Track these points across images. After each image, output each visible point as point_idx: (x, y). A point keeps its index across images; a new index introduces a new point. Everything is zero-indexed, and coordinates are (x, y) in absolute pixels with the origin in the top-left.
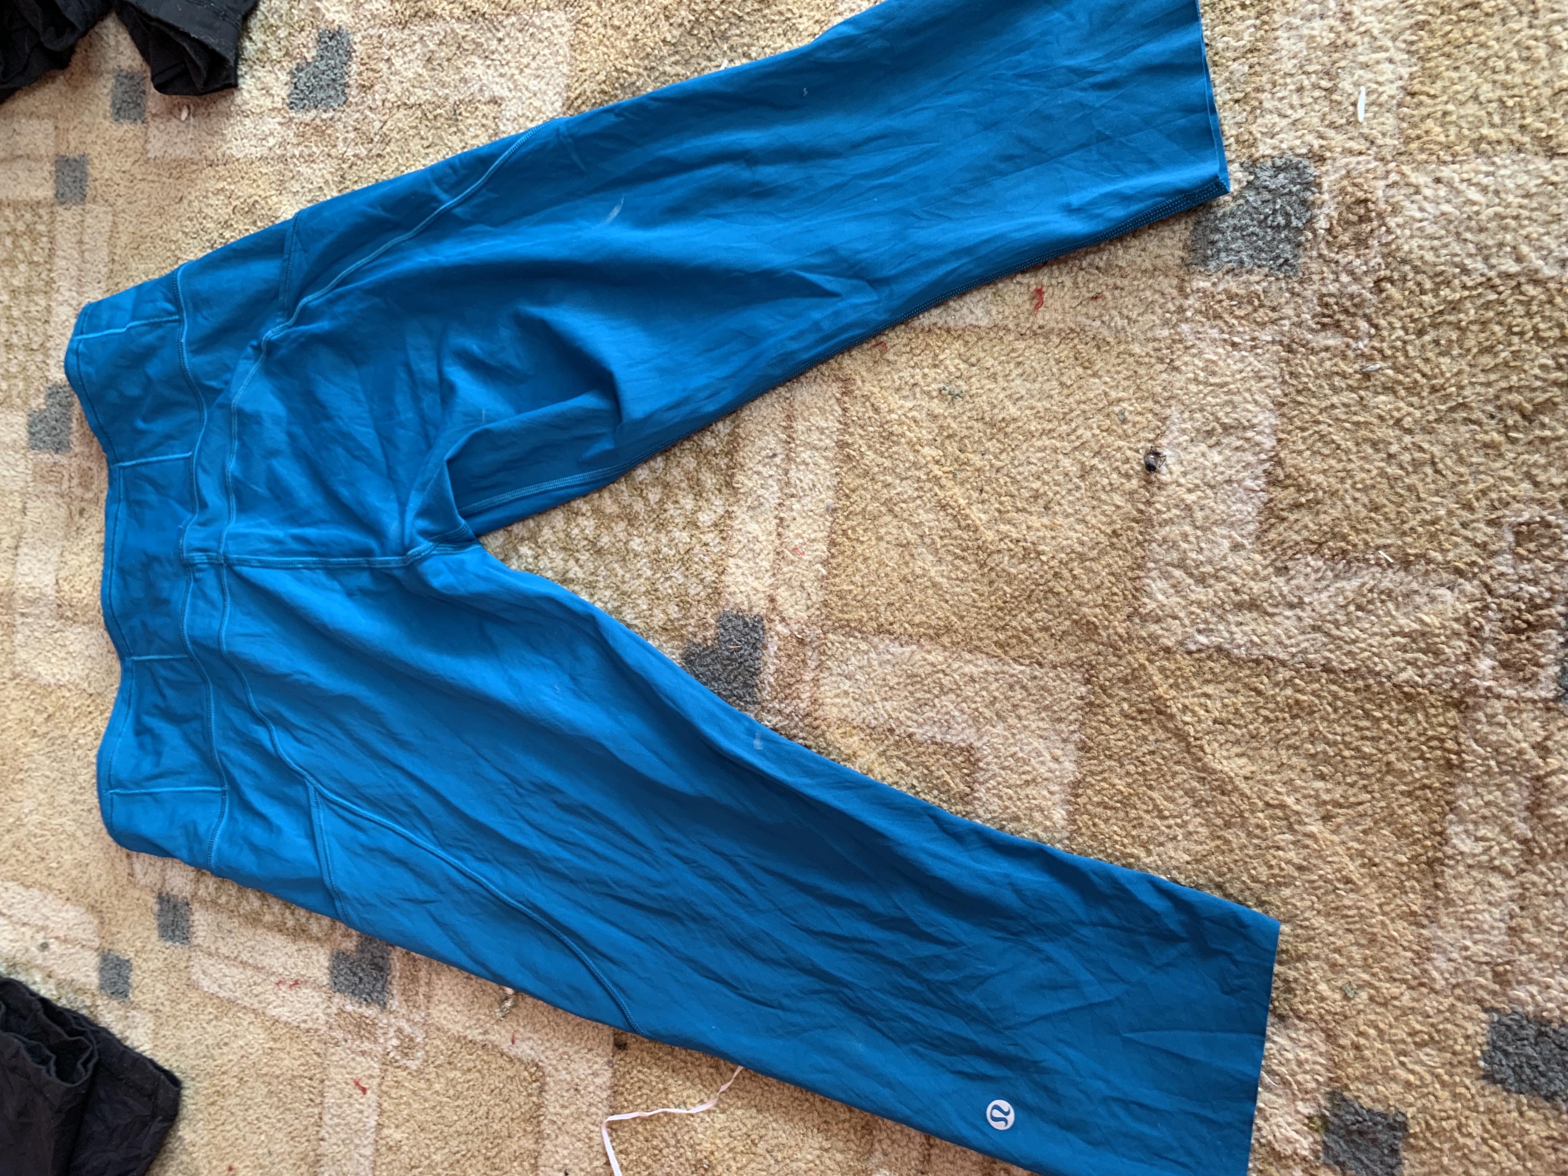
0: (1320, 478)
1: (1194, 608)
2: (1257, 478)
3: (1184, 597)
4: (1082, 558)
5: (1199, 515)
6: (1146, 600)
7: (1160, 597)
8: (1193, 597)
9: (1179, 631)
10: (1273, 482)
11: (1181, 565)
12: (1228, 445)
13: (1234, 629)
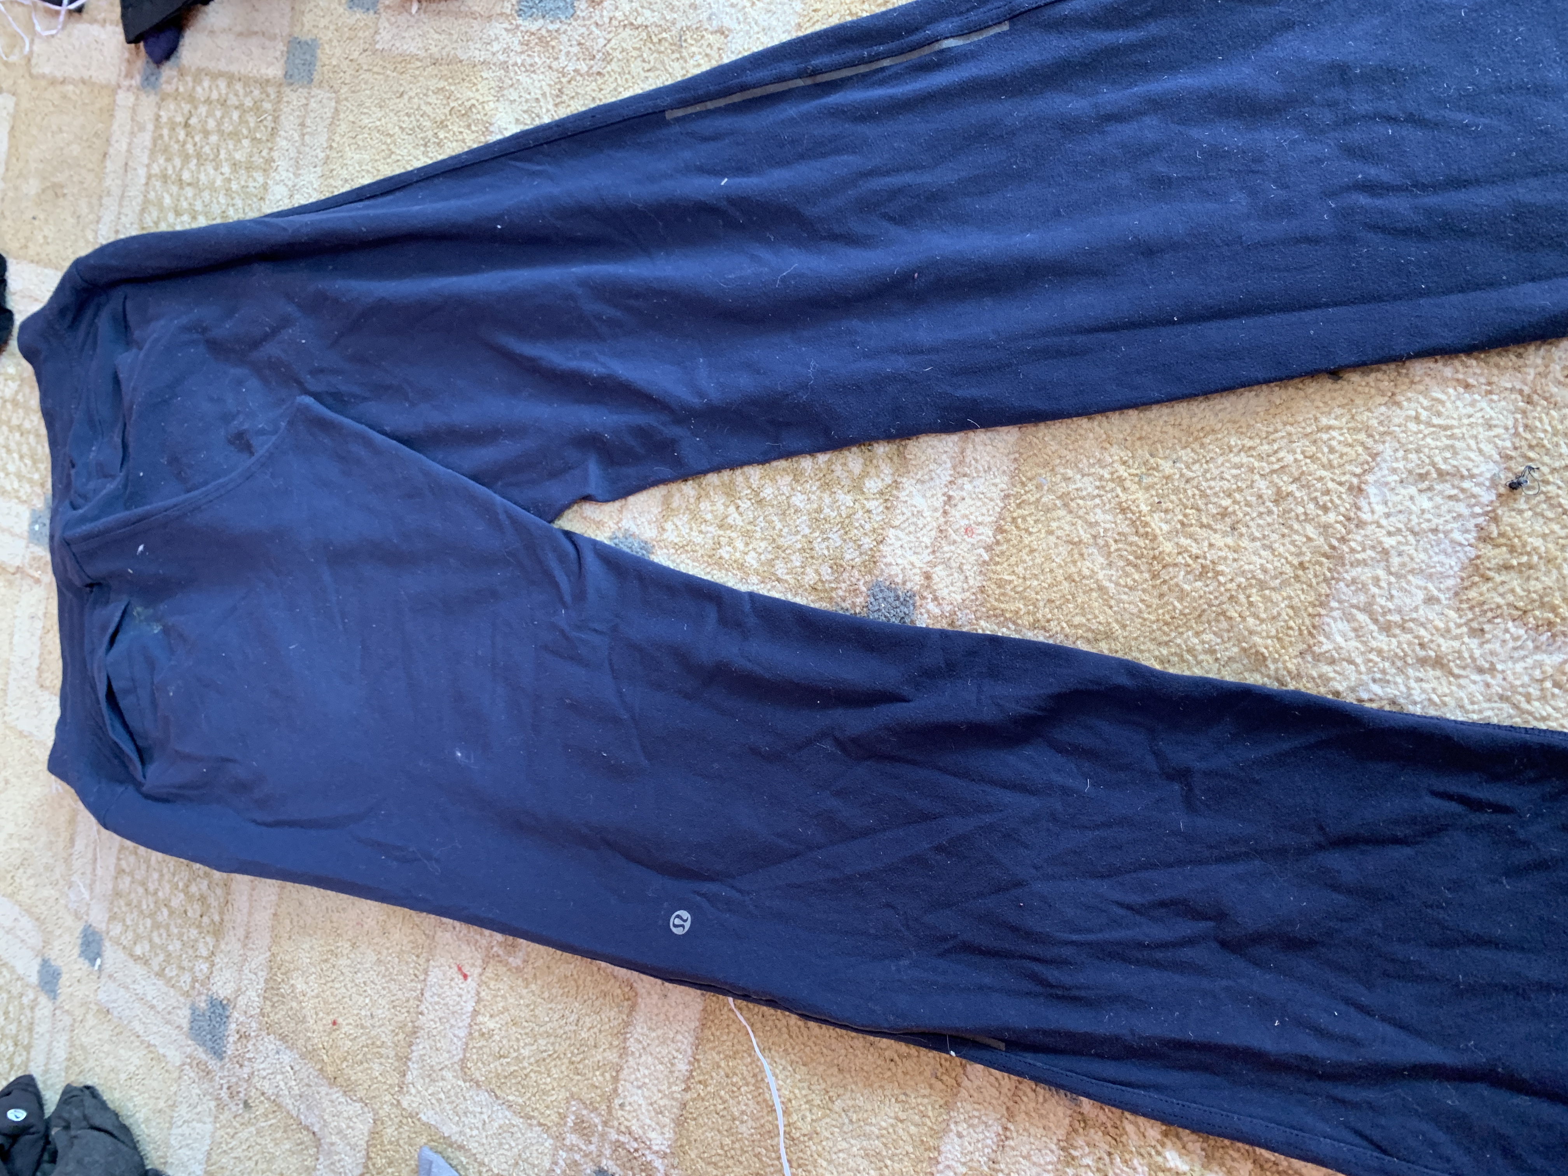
0: (1538, 542)
1: (1373, 656)
2: (1467, 531)
3: (1365, 643)
4: (1262, 585)
5: (1395, 561)
6: (1322, 639)
7: (1339, 639)
8: (1374, 644)
9: (1353, 677)
10: (1485, 538)
11: (1367, 609)
12: (1441, 492)
13: (1412, 683)
